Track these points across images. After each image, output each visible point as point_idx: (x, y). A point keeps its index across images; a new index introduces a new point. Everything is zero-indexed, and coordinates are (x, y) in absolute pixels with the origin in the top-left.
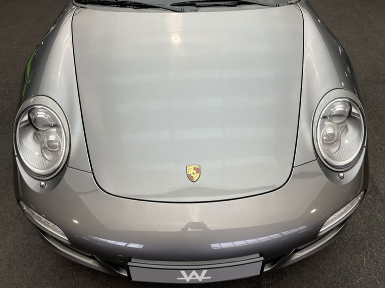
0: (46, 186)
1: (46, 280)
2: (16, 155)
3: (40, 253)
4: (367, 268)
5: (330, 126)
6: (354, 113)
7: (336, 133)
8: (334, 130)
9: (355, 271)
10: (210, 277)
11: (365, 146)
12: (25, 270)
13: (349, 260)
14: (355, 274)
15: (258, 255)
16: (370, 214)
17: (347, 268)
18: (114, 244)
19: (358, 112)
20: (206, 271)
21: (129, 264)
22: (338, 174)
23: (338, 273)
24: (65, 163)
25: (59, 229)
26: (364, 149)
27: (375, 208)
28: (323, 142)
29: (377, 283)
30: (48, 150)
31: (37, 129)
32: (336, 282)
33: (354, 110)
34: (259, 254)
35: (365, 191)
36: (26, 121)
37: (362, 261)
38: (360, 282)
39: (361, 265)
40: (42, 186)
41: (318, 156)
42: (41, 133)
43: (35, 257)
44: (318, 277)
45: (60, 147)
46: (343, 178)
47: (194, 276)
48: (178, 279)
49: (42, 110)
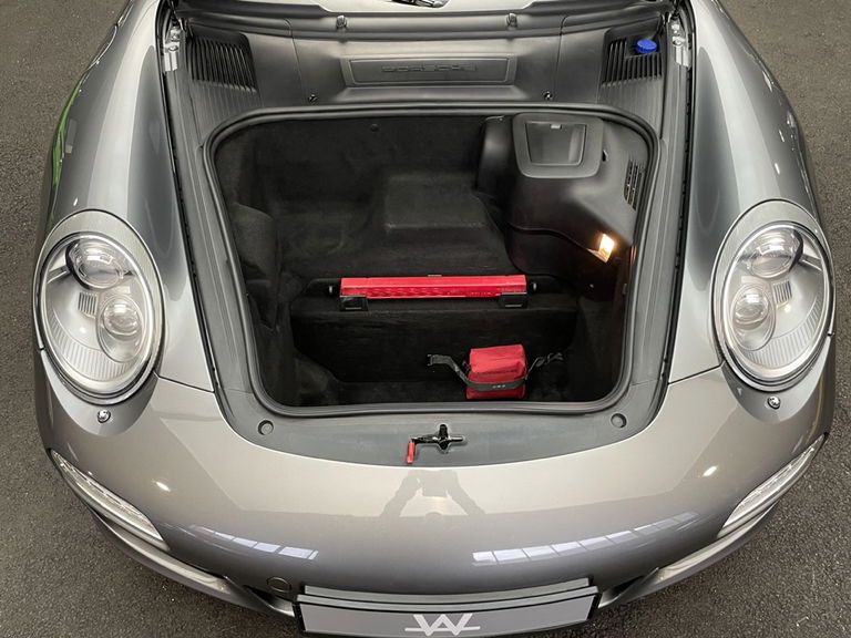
0: (111, 420)
1: (109, 613)
2: (41, 346)
3: (94, 554)
4: (820, 596)
5: (751, 286)
6: (807, 257)
7: (766, 304)
8: (761, 296)
9: (791, 603)
10: (478, 628)
11: (830, 332)
12: (63, 593)
13: (780, 577)
14: (792, 608)
15: (585, 582)
16: (828, 472)
17: (774, 594)
18: (251, 549)
19: (817, 253)
20: (471, 614)
21: (300, 598)
22: (766, 397)
23: (754, 606)
24: (154, 369)
25: (142, 517)
26: (828, 339)
27: (840, 458)
28: (735, 323)
29: (840, 630)
30: (113, 334)
31: (87, 287)
32: (749, 626)
33: (807, 250)
34: (587, 580)
35: (826, 434)
36: (62, 269)
37: (808, 578)
38: (803, 626)
39: (805, 587)
40: (102, 421)
41: (724, 358)
42: (96, 295)
43: (84, 563)
44: (710, 615)
45: (139, 328)
46: (776, 407)
47: (443, 626)
48: (407, 629)
49: (98, 244)
